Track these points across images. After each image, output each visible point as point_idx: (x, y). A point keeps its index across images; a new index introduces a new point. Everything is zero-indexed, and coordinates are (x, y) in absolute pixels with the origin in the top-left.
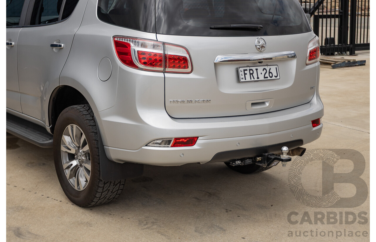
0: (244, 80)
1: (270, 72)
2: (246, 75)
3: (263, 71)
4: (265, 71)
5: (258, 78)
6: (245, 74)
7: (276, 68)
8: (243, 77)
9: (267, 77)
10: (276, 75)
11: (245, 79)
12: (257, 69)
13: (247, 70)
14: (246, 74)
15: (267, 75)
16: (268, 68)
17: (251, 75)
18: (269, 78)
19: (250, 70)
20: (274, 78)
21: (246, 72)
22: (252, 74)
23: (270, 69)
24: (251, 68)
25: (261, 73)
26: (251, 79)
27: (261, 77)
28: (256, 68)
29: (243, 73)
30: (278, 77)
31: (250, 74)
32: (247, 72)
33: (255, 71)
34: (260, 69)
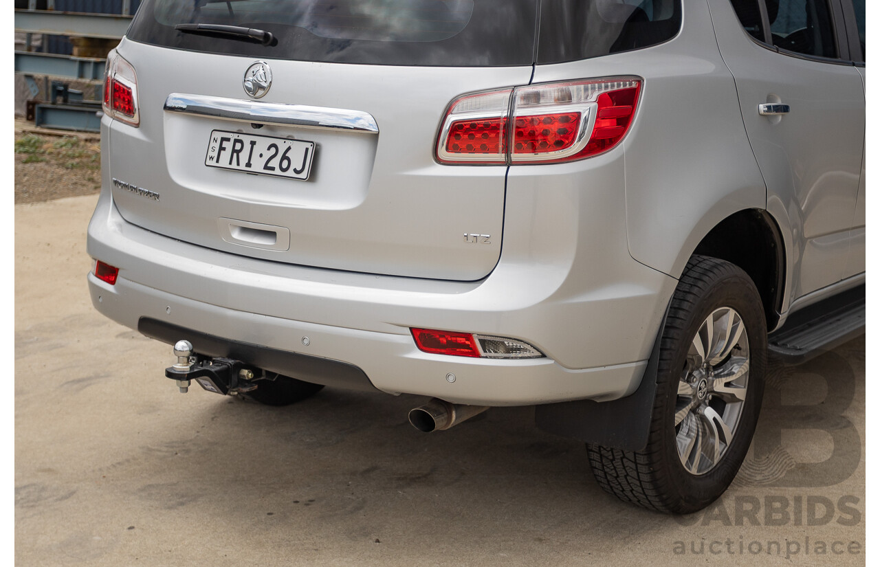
0: (213, 163)
1: (284, 157)
2: (222, 152)
3: (269, 149)
4: (273, 150)
5: (249, 165)
6: (222, 149)
7: (307, 149)
8: (215, 154)
9: (273, 169)
10: (299, 169)
11: (217, 161)
12: (253, 143)
13: (228, 140)
14: (224, 149)
15: (275, 163)
17: (235, 155)
18: (278, 171)
19: (236, 141)
20: (290, 173)
21: (225, 144)
22: (238, 152)
23: (289, 148)
24: (241, 137)
25: (261, 156)
26: (230, 163)
27: (258, 165)
29: (217, 146)
30: (304, 175)
31: (234, 151)
32: (228, 146)
33: (247, 147)
34: (262, 144)
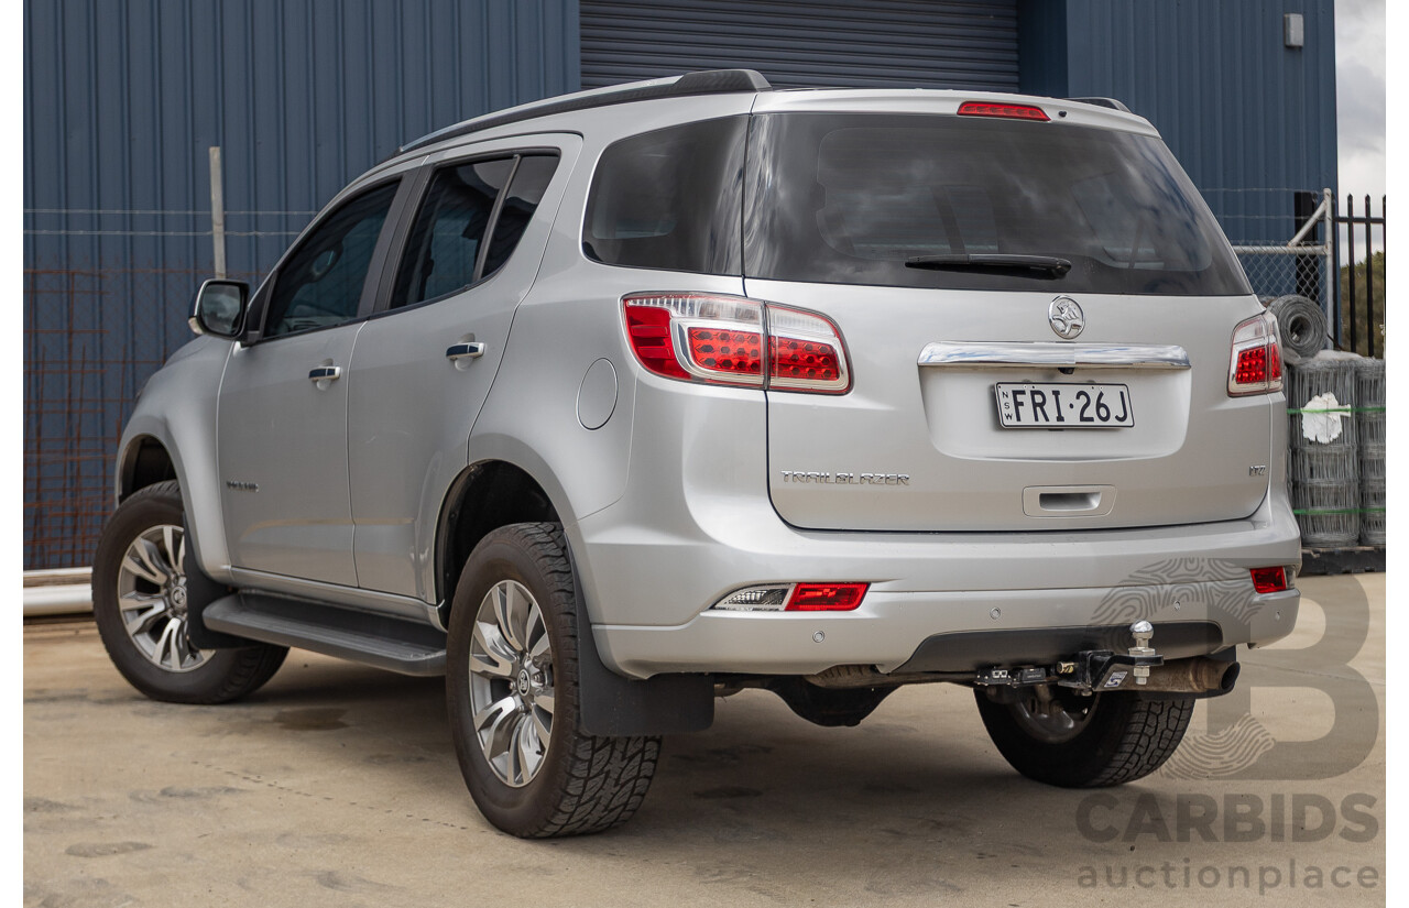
0: (1014, 422)
1: (1099, 405)
2: (1020, 407)
3: (1078, 397)
4: (1083, 398)
5: (1060, 418)
6: (1018, 404)
7: (1122, 393)
8: (1012, 411)
9: (1091, 419)
10: (1121, 415)
11: (1019, 419)
12: (1056, 393)
13: (1023, 392)
14: (1022, 404)
15: (1091, 412)
16: (1093, 393)
17: (1038, 409)
18: (1097, 422)
19: (1033, 393)
20: (1112, 422)
21: (1020, 398)
22: (1041, 405)
23: (1101, 394)
24: (1037, 388)
25: (1071, 406)
26: (1037, 419)
27: (1072, 418)
28: (1056, 388)
29: (1010, 400)
30: (1128, 422)
31: (1035, 405)
32: (1026, 399)
33: (1050, 399)
34: (1068, 394)
